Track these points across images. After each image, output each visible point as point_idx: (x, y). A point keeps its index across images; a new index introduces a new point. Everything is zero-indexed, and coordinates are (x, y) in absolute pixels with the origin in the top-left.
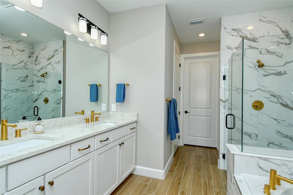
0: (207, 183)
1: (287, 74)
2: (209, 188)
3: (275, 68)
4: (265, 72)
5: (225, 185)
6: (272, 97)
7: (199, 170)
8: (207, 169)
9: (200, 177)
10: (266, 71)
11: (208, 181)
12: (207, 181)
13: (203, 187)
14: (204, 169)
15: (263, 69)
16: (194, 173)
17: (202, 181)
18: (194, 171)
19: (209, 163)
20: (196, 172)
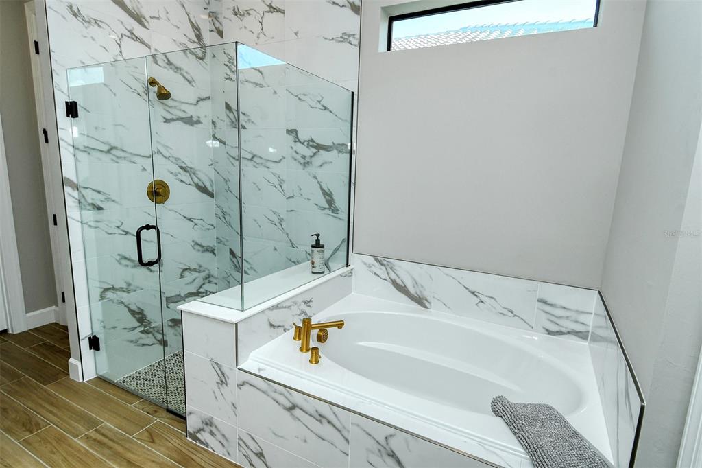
0: (100, 437)
1: (202, 123)
2: (121, 445)
3: (184, 107)
4: (167, 111)
5: (142, 410)
6: (182, 172)
7: (30, 425)
8: (52, 404)
9: (61, 440)
10: (168, 109)
11: (94, 433)
12: (91, 433)
13: (103, 454)
14: (40, 410)
15: (163, 103)
16: (26, 443)
17: (79, 442)
18: (17, 440)
19: (39, 387)
20: (28, 436)
